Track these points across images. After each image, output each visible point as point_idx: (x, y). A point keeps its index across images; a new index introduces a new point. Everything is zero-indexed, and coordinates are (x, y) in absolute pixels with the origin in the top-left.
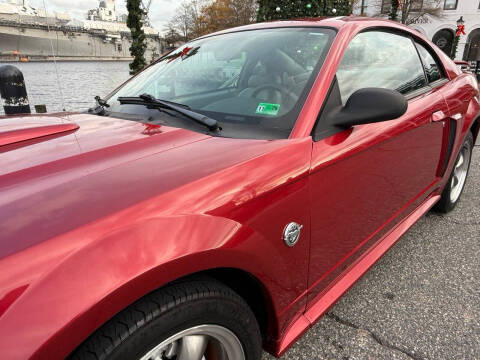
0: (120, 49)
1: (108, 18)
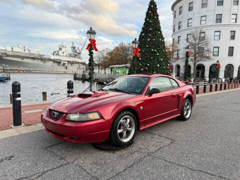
0: (66, 68)
1: (62, 55)
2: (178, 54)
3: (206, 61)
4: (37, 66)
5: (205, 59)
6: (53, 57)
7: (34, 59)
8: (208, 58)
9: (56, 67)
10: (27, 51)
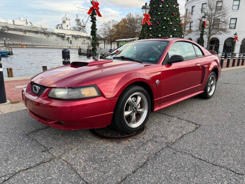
0: (71, 43)
1: (66, 28)
2: (190, 27)
3: (221, 34)
4: (41, 40)
5: (221, 32)
6: (56, 31)
7: (36, 32)
8: (224, 30)
9: (60, 42)
10: (29, 24)
